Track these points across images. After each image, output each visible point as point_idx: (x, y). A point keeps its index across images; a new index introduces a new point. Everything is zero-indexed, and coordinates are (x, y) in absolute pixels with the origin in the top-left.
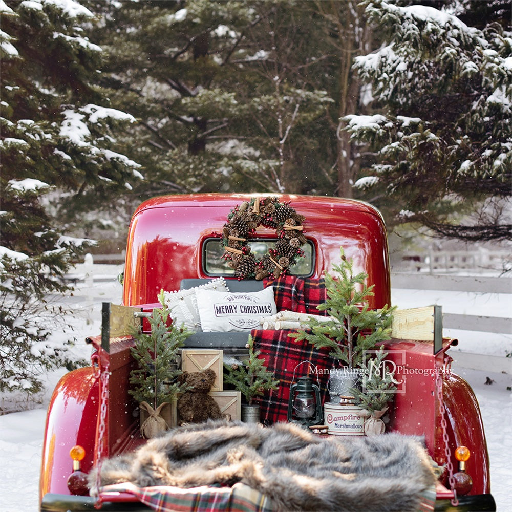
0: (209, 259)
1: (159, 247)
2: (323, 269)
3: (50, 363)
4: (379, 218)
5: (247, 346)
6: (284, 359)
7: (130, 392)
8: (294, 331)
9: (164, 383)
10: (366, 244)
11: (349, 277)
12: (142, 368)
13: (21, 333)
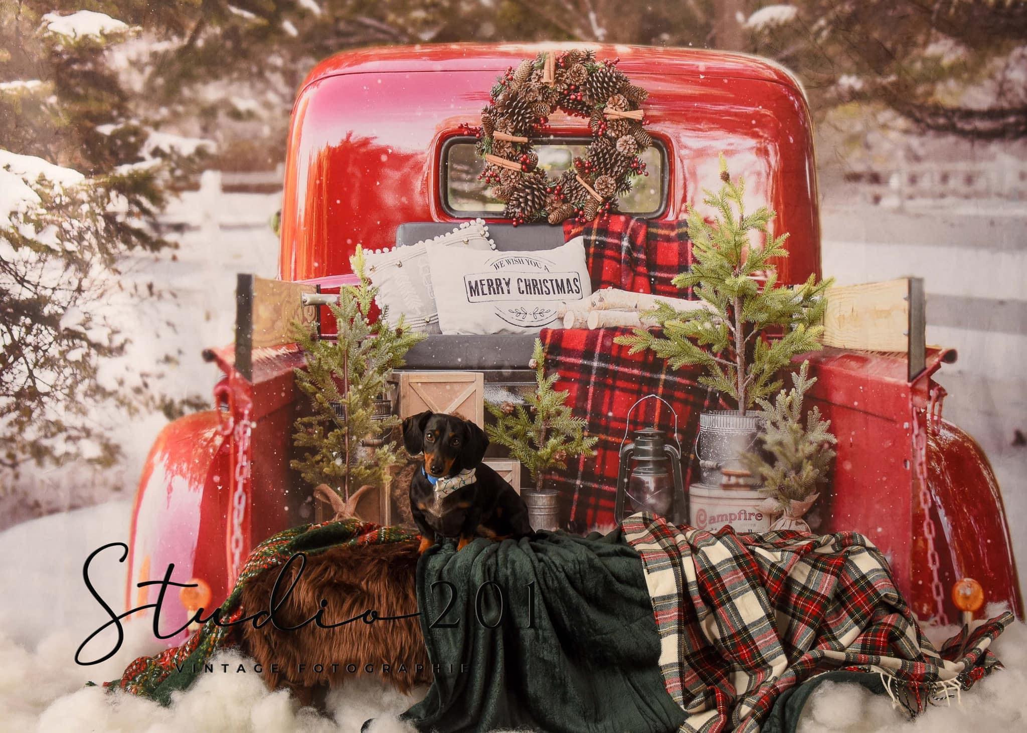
0: (453, 180)
1: (352, 156)
2: (684, 200)
3: (135, 403)
4: (797, 94)
5: (532, 363)
6: (607, 393)
7: (293, 464)
8: (627, 331)
9: (364, 445)
10: (770, 148)
11: (736, 218)
12: (318, 413)
13: (77, 341)
